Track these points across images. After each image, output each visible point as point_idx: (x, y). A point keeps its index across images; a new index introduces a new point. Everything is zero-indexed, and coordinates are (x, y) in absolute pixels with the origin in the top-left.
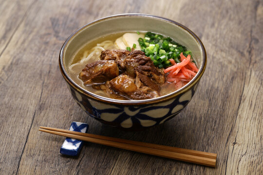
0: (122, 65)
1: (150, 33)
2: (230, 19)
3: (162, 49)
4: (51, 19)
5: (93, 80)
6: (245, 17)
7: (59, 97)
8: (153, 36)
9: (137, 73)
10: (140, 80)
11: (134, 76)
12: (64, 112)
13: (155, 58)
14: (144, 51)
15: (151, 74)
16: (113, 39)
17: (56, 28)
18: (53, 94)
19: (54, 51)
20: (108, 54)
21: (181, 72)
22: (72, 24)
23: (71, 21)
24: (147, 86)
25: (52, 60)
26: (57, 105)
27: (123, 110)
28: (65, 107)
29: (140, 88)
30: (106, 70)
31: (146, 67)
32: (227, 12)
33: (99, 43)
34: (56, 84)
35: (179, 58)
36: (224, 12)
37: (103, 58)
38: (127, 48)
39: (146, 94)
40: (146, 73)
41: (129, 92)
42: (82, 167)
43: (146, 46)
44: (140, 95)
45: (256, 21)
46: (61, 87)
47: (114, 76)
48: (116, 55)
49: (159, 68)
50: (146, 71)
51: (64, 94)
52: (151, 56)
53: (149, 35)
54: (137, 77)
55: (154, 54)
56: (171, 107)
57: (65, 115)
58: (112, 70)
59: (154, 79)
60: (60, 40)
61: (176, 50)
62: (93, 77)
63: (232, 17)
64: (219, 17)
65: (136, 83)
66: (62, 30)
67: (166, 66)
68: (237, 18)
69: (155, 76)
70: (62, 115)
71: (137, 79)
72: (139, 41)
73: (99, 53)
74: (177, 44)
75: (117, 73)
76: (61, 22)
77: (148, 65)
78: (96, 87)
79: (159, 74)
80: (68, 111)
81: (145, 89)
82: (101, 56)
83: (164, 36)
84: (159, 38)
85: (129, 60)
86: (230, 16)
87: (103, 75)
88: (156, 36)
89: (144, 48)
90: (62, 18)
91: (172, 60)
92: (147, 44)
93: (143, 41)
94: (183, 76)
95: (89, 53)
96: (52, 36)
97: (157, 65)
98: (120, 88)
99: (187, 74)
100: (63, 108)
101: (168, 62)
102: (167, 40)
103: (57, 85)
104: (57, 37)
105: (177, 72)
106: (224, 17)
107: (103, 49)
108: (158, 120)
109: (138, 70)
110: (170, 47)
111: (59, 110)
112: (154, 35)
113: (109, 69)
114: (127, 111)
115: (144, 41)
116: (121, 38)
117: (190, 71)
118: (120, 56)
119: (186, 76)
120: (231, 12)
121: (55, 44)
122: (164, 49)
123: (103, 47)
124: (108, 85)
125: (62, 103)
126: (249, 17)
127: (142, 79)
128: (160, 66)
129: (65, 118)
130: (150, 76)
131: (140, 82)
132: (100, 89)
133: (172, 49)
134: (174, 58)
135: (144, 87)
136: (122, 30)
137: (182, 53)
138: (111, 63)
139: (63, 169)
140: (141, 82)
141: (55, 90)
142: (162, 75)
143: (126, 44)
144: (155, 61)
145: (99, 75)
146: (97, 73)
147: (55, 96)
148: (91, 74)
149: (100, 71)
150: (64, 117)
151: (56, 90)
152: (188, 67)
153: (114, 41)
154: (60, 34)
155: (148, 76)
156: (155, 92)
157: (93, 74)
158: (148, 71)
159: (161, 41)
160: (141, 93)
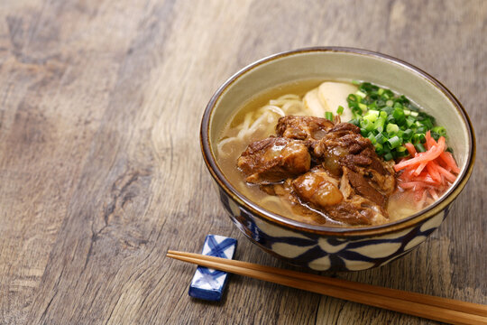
0: (317, 150)
1: (369, 84)
2: (340, 29)
3: (391, 121)
4: (8, 19)
5: (262, 176)
6: (369, 24)
7: (16, 177)
8: (374, 92)
9: (345, 169)
10: (350, 183)
11: (338, 174)
12: (25, 206)
13: (380, 141)
14: (359, 125)
15: (370, 173)
16: (301, 92)
17: (17, 38)
18: (5, 171)
19: (10, 84)
20: (291, 124)
21: (426, 171)
22: (47, 30)
23: (46, 24)
24: (362, 195)
25: (7, 101)
26: (11, 193)
27: (316, 242)
28: (26, 198)
29: (349, 198)
30: (288, 160)
31: (361, 158)
32: (336, 14)
33: (272, 99)
34: (11, 150)
35: (423, 141)
36: (331, 13)
37: (281, 133)
38: (327, 113)
39: (360, 210)
40: (361, 170)
41: (327, 205)
42: (51, 317)
43: (361, 112)
44: (348, 212)
45: (388, 34)
46: (20, 157)
47: (301, 172)
48: (306, 130)
49: (385, 159)
50: (361, 166)
51: (24, 170)
52: (371, 137)
53: (367, 87)
54: (344, 177)
55: (377, 132)
56: (405, 240)
57: (26, 213)
58: (299, 161)
59: (376, 182)
60: (23, 62)
61: (418, 124)
62: (262, 170)
63: (345, 23)
64: (320, 23)
65: (341, 187)
66: (27, 42)
67: (397, 157)
68: (353, 26)
69: (378, 177)
70: (20, 212)
71: (344, 181)
72: (349, 100)
73: (273, 121)
74: (418, 110)
75: (307, 165)
76: (26, 27)
77: (365, 155)
78: (267, 189)
79: (384, 172)
80: (32, 204)
81: (358, 200)
82: (278, 126)
83: (395, 92)
84: (386, 96)
85: (330, 142)
86: (342, 22)
87: (282, 167)
88: (381, 92)
89: (358, 117)
90: (29, 18)
91: (409, 145)
92: (362, 106)
93: (356, 100)
94: (429, 179)
95: (254, 119)
96: (9, 53)
97: (381, 155)
98: (312, 196)
99: (437, 176)
100: (22, 199)
101: (403, 149)
102: (400, 102)
103: (13, 152)
104: (18, 55)
105: (418, 171)
106: (328, 24)
107: (283, 114)
108: (378, 261)
109: (346, 163)
110: (407, 117)
111: (15, 202)
112: (377, 88)
113: (293, 158)
114: (324, 244)
115: (359, 100)
116: (315, 91)
117: (442, 170)
118: (313, 131)
119: (436, 180)
120: (343, 14)
121: (13, 71)
122: (396, 122)
123: (280, 106)
124: (289, 187)
125: (21, 188)
126: (376, 24)
127: (353, 182)
128: (386, 156)
129: (24, 219)
130: (368, 177)
131: (349, 186)
132: (273, 194)
133: (410, 122)
134: (413, 142)
135: (356, 197)
136: (318, 75)
137: (428, 133)
138: (298, 148)
139: (17, 320)
140: (352, 186)
141: (8, 162)
142: (390, 174)
143: (324, 105)
144: (378, 146)
145: (273, 167)
146: (270, 163)
147: (9, 174)
148: (259, 163)
149: (275, 160)
150: (23, 217)
151: (11, 163)
152: (440, 161)
153: (302, 97)
154: (24, 51)
155: (365, 176)
156: (376, 208)
157: (263, 164)
158: (365, 166)
159: (390, 103)
160: (350, 208)
